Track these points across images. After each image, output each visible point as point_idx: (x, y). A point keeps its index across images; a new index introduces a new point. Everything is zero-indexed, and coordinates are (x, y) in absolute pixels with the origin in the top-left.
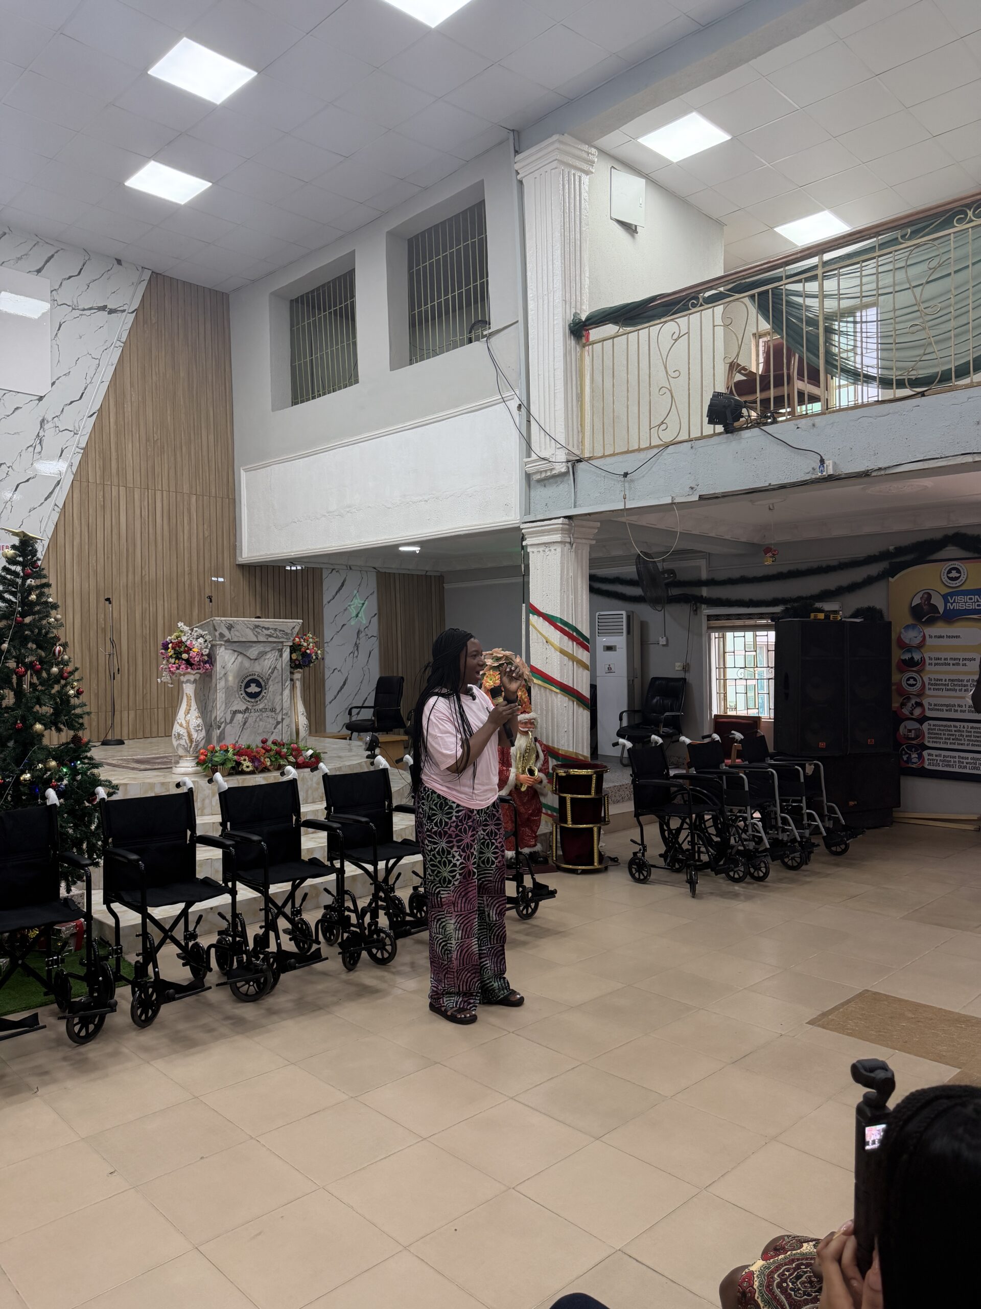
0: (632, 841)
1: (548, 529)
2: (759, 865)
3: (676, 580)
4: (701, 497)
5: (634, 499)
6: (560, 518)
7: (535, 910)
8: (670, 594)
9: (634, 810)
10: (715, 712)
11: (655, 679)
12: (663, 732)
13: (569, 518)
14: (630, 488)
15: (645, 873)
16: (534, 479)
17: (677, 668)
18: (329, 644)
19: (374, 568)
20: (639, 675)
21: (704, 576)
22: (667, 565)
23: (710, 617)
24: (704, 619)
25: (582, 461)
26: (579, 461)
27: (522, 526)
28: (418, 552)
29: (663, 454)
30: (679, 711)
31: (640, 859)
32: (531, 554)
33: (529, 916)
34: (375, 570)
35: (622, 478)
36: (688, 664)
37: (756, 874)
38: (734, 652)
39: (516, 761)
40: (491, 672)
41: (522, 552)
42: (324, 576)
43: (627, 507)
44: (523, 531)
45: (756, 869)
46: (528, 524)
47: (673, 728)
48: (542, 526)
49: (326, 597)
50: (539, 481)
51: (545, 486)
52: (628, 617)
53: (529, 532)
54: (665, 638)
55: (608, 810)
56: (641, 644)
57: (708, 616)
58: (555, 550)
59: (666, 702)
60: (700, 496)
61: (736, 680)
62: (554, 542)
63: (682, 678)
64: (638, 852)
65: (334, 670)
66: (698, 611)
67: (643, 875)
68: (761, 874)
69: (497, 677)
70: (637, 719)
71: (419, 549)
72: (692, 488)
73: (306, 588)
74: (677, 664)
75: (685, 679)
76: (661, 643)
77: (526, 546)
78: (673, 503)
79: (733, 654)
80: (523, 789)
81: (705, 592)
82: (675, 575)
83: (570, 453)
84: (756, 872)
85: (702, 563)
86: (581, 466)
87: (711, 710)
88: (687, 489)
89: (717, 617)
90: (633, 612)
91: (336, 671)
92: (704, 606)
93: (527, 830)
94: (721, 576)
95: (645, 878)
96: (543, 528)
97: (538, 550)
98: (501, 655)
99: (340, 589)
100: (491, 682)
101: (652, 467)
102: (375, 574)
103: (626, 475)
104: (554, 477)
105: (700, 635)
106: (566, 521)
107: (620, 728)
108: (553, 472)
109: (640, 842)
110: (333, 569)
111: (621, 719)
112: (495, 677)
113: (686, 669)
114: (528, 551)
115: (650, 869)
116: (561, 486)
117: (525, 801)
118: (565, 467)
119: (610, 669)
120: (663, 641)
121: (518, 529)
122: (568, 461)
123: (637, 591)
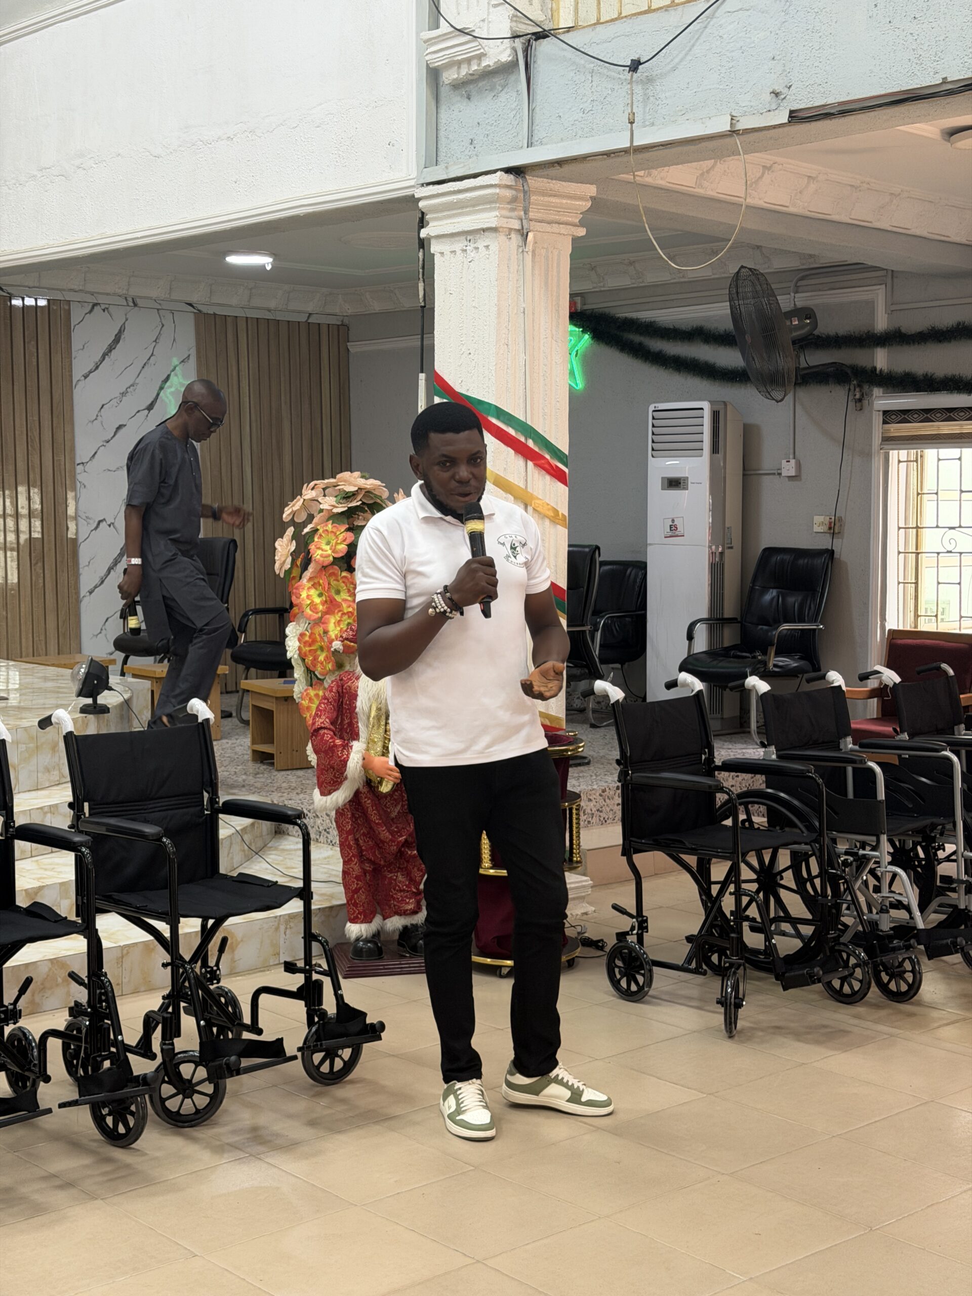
0: (616, 907)
1: (472, 199)
2: (901, 964)
3: (816, 332)
4: (795, 117)
5: (653, 124)
6: (495, 171)
7: (350, 1066)
8: (803, 364)
9: (620, 841)
10: (892, 624)
11: (770, 552)
12: (775, 666)
13: (517, 171)
14: (646, 98)
15: (641, 979)
16: (447, 82)
17: (817, 529)
18: (88, 467)
19: (190, 305)
20: (737, 542)
21: (881, 324)
22: (802, 300)
23: (889, 416)
24: (878, 419)
25: (548, 36)
26: (541, 35)
27: (419, 193)
28: (269, 268)
29: (717, 15)
30: (815, 621)
31: (631, 950)
32: (438, 260)
33: (336, 1078)
34: (191, 309)
35: (627, 75)
36: (840, 519)
37: (893, 986)
38: (937, 494)
39: (367, 727)
40: (330, 527)
41: (421, 254)
42: (74, 320)
43: (636, 143)
44: (421, 204)
45: (892, 976)
46: (431, 187)
47: (801, 658)
48: (459, 192)
49: (79, 366)
50: (457, 86)
51: (469, 99)
52: (715, 416)
53: (434, 205)
54: (793, 462)
55: (578, 837)
56: (744, 475)
57: (885, 413)
58: (487, 247)
59: (791, 600)
60: (791, 112)
61: (938, 553)
62: (484, 230)
63: (827, 551)
64: (627, 933)
65: (100, 522)
66: (865, 402)
67: (637, 983)
68: (904, 988)
69: (341, 537)
70: (729, 637)
71: (270, 260)
72: (777, 94)
73: (33, 343)
74: (818, 519)
75: (831, 553)
76: (785, 473)
77: (429, 238)
78: (733, 132)
79: (935, 496)
80: (386, 788)
81: (881, 359)
82: (815, 325)
83: (519, 15)
84: (893, 983)
85: (879, 295)
86: (544, 47)
87: (883, 619)
88: (767, 97)
89: (904, 415)
90: (725, 404)
91: (103, 525)
92: (877, 391)
93: (400, 878)
94: (913, 323)
95: (641, 989)
96: (461, 196)
97: (453, 248)
98: (353, 489)
99: (111, 348)
100: (328, 548)
101: (693, 45)
102: (192, 315)
103: (635, 66)
104: (488, 74)
105: (867, 455)
106: (509, 179)
107: (689, 656)
108: (484, 64)
109: (634, 912)
110: (95, 305)
111: (690, 637)
112: (337, 537)
113: (834, 529)
114: (432, 251)
115: (651, 971)
116: (503, 97)
117: (394, 815)
118: (509, 51)
119: (674, 528)
120: (789, 469)
121: (412, 201)
122: (515, 37)
123: (729, 358)
